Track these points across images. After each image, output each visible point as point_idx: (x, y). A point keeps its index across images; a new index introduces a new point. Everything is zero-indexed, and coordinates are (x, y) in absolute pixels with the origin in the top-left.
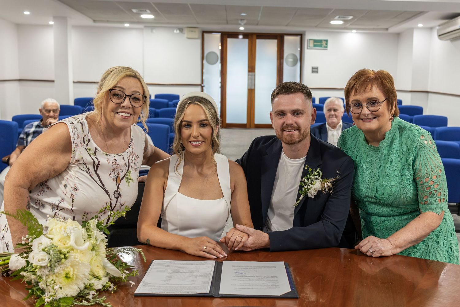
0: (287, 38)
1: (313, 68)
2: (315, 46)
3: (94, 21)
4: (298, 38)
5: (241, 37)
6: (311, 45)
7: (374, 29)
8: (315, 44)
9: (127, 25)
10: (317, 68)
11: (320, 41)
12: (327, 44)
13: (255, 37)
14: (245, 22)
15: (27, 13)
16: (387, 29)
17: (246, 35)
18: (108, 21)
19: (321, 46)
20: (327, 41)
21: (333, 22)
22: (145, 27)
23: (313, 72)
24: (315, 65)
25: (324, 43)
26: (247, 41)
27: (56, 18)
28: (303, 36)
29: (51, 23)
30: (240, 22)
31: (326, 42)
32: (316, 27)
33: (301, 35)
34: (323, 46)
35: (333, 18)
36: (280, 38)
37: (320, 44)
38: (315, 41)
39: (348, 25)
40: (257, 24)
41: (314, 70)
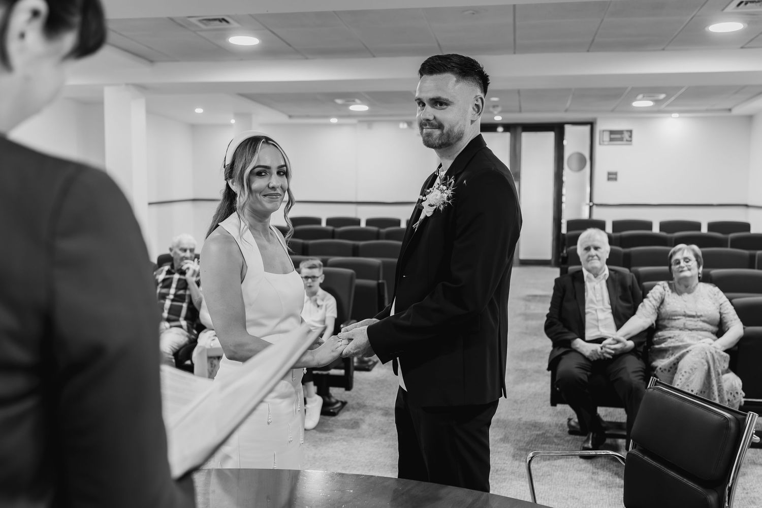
0: (568, 129)
1: (609, 174)
2: (611, 140)
3: (290, 117)
4: (587, 128)
5: (500, 129)
6: (606, 137)
7: (707, 111)
8: (613, 136)
9: (334, 120)
10: (616, 174)
11: (621, 132)
12: (631, 136)
13: (519, 129)
14: (499, 109)
15: (199, 111)
16: (730, 110)
17: (508, 127)
18: (308, 116)
19: (621, 139)
20: (631, 132)
21: (637, 104)
22: (360, 122)
23: (609, 179)
24: (612, 170)
25: (626, 136)
26: (508, 135)
27: (237, 115)
28: (594, 126)
29: (233, 121)
30: (491, 109)
31: (629, 133)
32: (613, 111)
33: (592, 124)
34: (625, 139)
35: (634, 98)
36: (558, 129)
37: (616, 136)
38: (612, 132)
39: (663, 107)
40: (520, 111)
41: (611, 176)
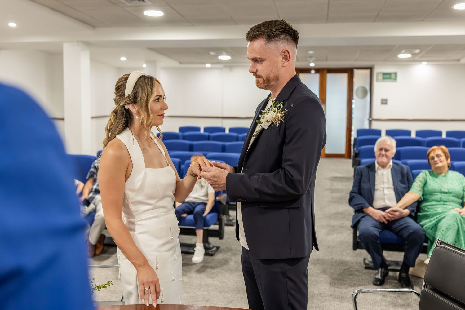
0: (356, 72)
1: (382, 100)
2: (384, 78)
3: (181, 63)
4: (368, 72)
5: (313, 72)
6: (381, 77)
7: (444, 61)
8: (385, 76)
9: (208, 65)
10: (386, 100)
11: (390, 74)
12: (396, 76)
13: (325, 71)
14: (314, 59)
15: (123, 59)
16: (459, 60)
17: (318, 70)
18: (192, 63)
19: (390, 78)
20: (396, 74)
21: (401, 56)
22: (225, 66)
23: (382, 103)
24: (384, 97)
25: (393, 76)
26: (318, 75)
27: (147, 62)
28: (373, 69)
29: (144, 66)
30: (308, 59)
31: (395, 74)
32: (385, 60)
33: (371, 69)
34: (392, 78)
35: (400, 52)
36: (350, 72)
37: (387, 76)
38: (384, 74)
39: (417, 58)
40: (326, 60)
41: (384, 102)
